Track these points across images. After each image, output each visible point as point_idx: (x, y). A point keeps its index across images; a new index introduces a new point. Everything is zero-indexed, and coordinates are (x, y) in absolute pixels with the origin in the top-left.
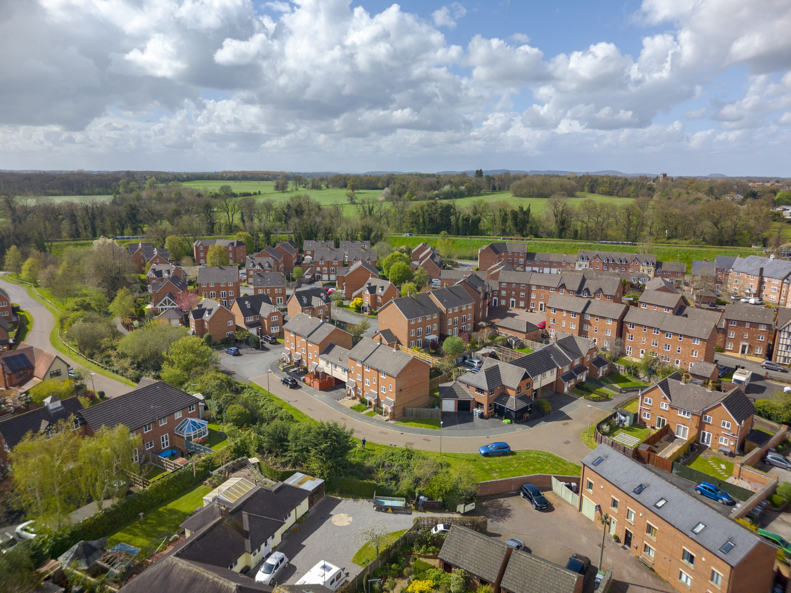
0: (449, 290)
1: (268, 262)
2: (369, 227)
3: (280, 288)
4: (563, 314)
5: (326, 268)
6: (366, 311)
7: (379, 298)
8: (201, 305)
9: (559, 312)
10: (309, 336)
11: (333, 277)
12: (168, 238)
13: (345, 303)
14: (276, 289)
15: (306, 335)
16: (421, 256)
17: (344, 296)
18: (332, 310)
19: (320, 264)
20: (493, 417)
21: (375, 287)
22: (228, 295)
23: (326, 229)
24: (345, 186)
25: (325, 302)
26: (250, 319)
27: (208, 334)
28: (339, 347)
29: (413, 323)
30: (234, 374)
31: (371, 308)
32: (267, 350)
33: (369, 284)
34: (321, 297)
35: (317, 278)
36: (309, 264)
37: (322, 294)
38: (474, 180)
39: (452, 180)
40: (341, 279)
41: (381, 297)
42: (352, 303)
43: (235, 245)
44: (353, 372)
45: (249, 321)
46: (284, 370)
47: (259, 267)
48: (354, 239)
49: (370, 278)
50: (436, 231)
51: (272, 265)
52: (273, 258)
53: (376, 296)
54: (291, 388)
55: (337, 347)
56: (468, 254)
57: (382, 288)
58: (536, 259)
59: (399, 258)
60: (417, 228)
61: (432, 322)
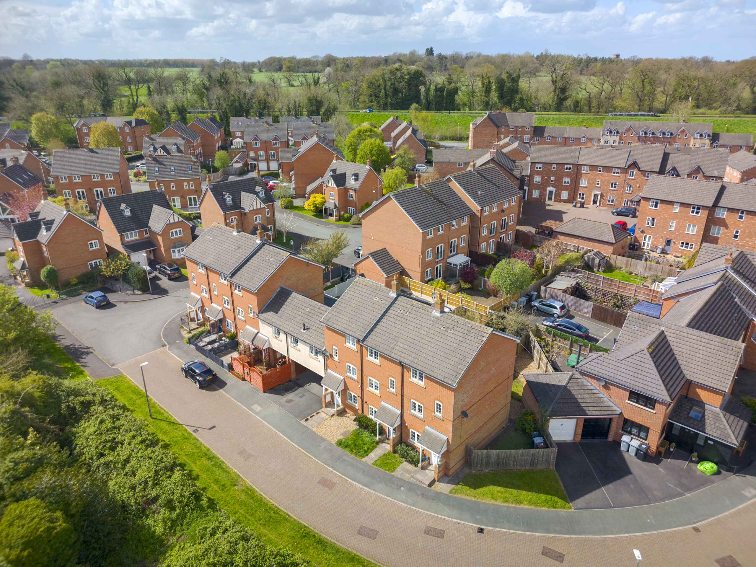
0: (479, 174)
1: (176, 144)
2: (319, 99)
3: (192, 180)
4: (672, 209)
5: (262, 153)
6: (331, 215)
7: (352, 193)
8: (37, 214)
9: (665, 206)
10: (233, 274)
11: (274, 166)
12: (35, 116)
13: (297, 202)
14: (185, 184)
15: (228, 272)
16: (393, 134)
17: (292, 192)
18: (278, 215)
19: (254, 146)
20: (668, 455)
21: (344, 175)
22: (106, 194)
23: (260, 102)
24: (280, 69)
25: (264, 201)
26: (132, 237)
27: (49, 267)
28: (300, 297)
29: (430, 236)
30: (88, 353)
31: (339, 210)
32: (163, 292)
33: (334, 171)
34: (257, 193)
35: (251, 167)
36: (240, 149)
37: (258, 189)
38: (426, 59)
39: (401, 58)
40: (287, 167)
41: (355, 191)
42: (307, 203)
43: (133, 125)
44: (336, 358)
45: (130, 239)
46: (190, 341)
47: (162, 151)
48: (297, 115)
49: (334, 161)
50: (404, 105)
51: (182, 147)
52: (183, 138)
53: (346, 190)
54: (201, 387)
55: (296, 298)
56: (449, 133)
57: (356, 176)
58: (546, 135)
59: (368, 133)
60: (378, 103)
61: (458, 233)
